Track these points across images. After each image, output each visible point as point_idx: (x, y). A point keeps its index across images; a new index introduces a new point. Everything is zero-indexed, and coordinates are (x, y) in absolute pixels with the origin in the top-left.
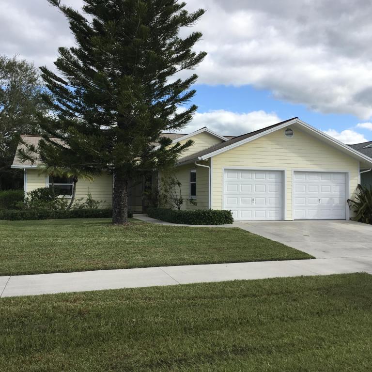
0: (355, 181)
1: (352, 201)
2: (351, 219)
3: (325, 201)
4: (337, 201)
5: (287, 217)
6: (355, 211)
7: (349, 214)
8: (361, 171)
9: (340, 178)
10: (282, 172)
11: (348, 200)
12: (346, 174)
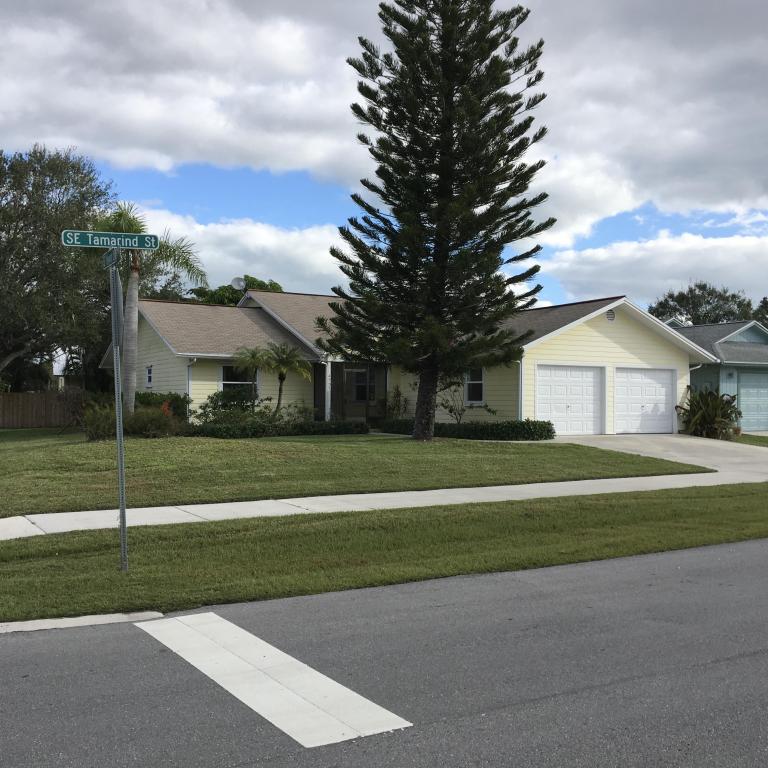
0: (684, 381)
1: (681, 408)
2: (679, 432)
3: (649, 408)
4: (662, 408)
5: (609, 431)
6: (684, 422)
7: (677, 426)
8: (691, 366)
9: (666, 376)
10: (602, 369)
11: (677, 407)
12: (672, 371)
